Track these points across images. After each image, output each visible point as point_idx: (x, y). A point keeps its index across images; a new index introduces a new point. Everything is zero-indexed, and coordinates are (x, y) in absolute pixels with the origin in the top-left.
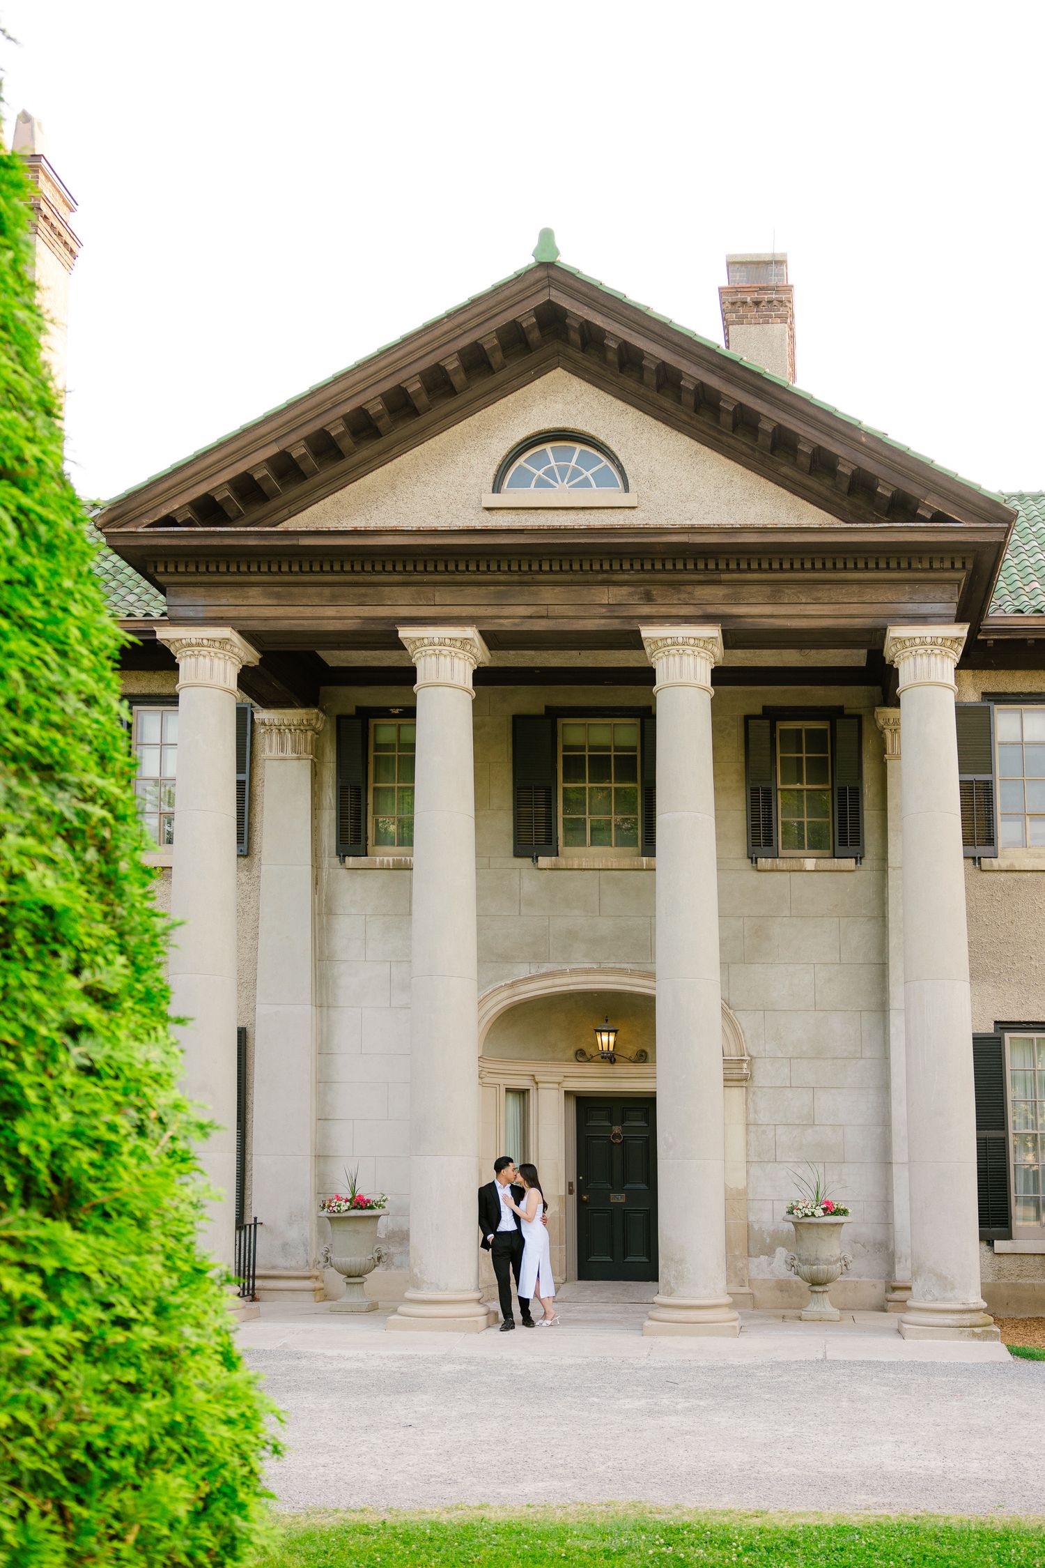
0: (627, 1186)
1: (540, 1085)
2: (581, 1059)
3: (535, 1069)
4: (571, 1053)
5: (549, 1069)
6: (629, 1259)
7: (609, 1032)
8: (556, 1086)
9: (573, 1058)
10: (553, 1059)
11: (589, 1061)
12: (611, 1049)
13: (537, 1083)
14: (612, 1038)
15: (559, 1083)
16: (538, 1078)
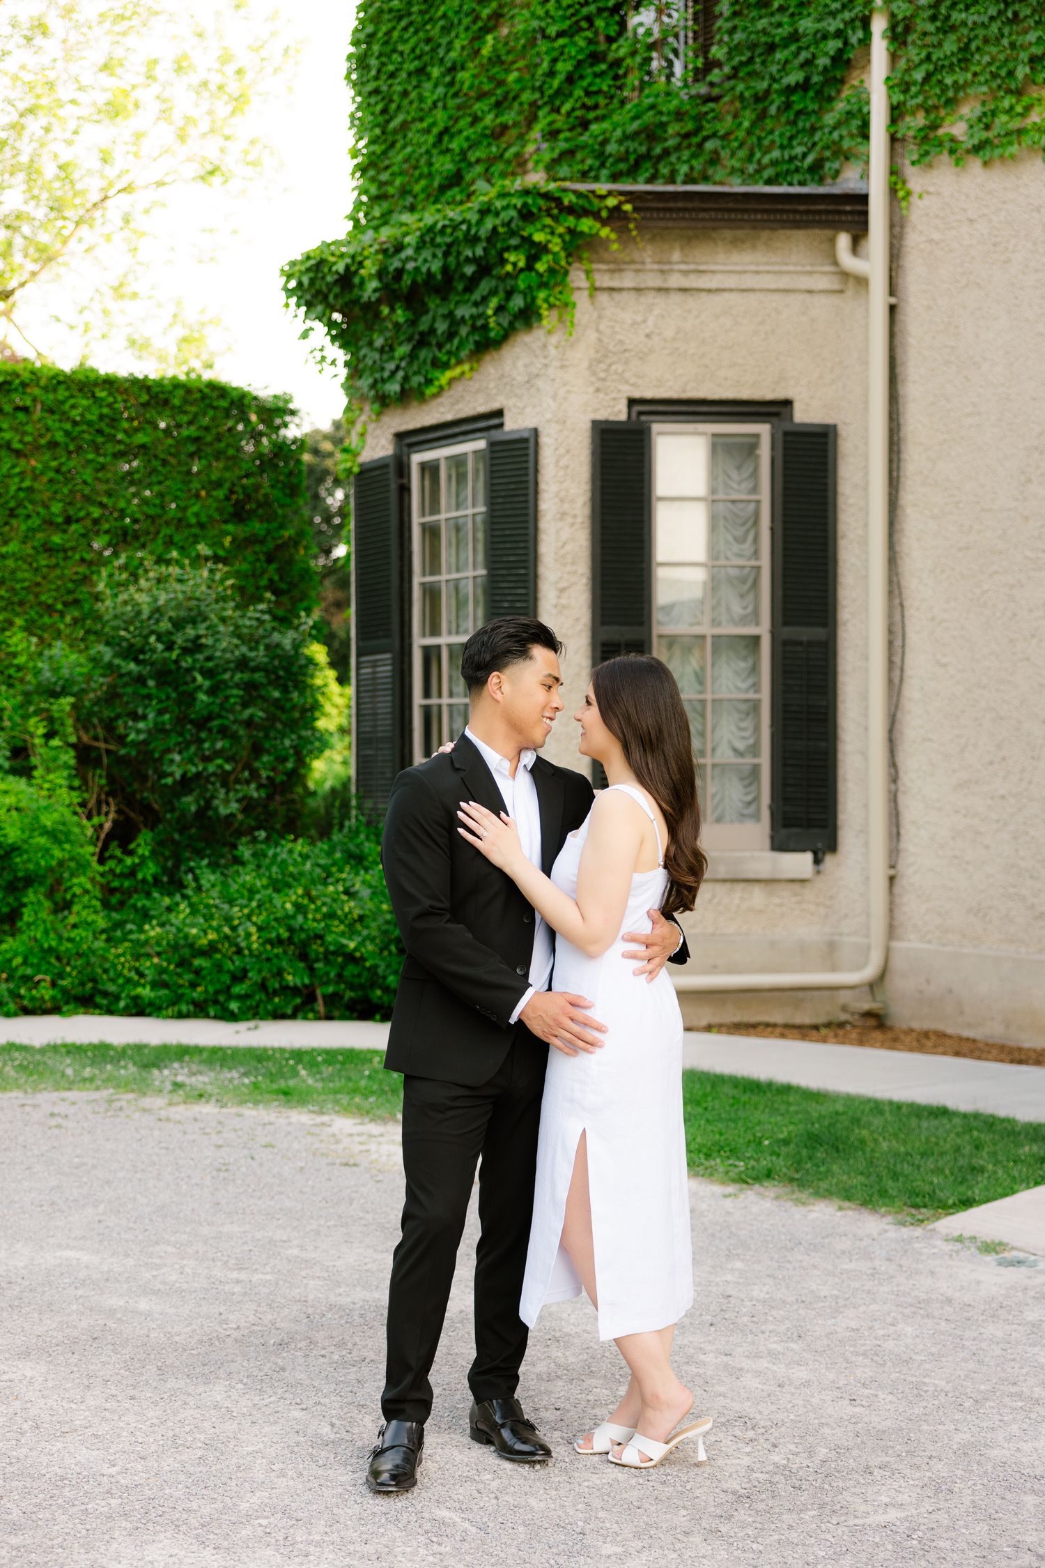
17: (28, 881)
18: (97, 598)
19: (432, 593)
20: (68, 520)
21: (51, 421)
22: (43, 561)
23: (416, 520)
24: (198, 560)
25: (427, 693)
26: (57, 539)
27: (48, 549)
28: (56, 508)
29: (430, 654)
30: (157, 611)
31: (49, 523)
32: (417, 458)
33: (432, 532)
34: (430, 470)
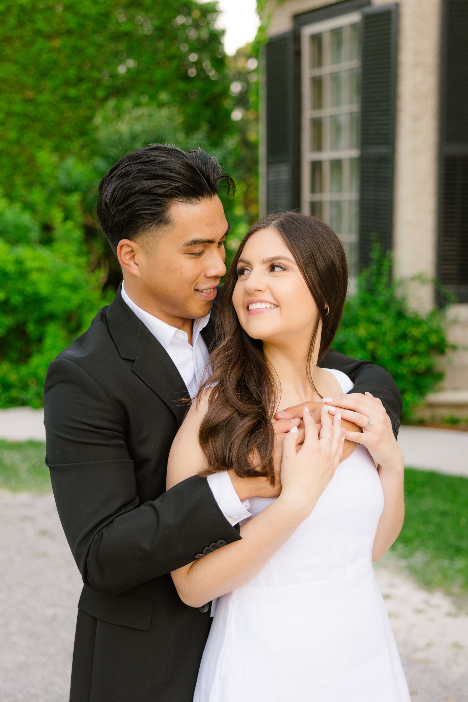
17: (52, 317)
18: (96, 128)
19: (317, 124)
20: (80, 80)
21: (69, 15)
22: (64, 106)
23: (307, 73)
24: (161, 105)
25: (313, 190)
26: (73, 92)
27: (66, 99)
28: (72, 73)
29: (316, 166)
30: (134, 138)
31: (68, 83)
32: (308, 31)
33: (317, 83)
34: (317, 39)
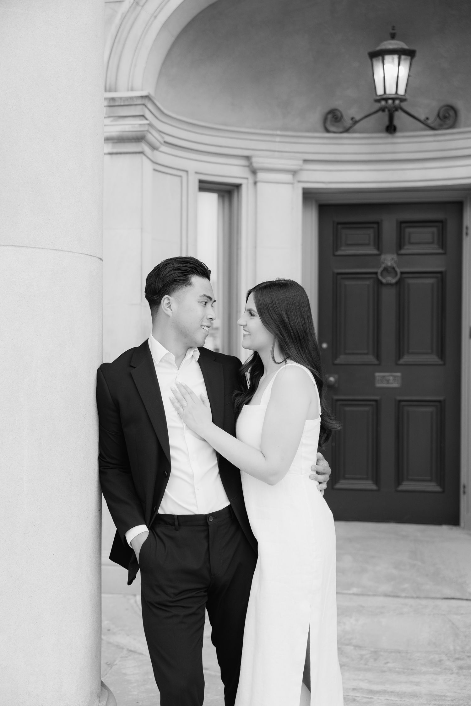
0: (406, 359)
1: (261, 176)
2: (332, 129)
3: (253, 145)
4: (316, 117)
5: (277, 147)
6: (406, 486)
7: (400, 52)
8: (288, 177)
9: (320, 125)
10: (284, 128)
11: (347, 130)
12: (401, 91)
13: (254, 172)
14: (404, 70)
15: (294, 173)
16: (258, 162)
